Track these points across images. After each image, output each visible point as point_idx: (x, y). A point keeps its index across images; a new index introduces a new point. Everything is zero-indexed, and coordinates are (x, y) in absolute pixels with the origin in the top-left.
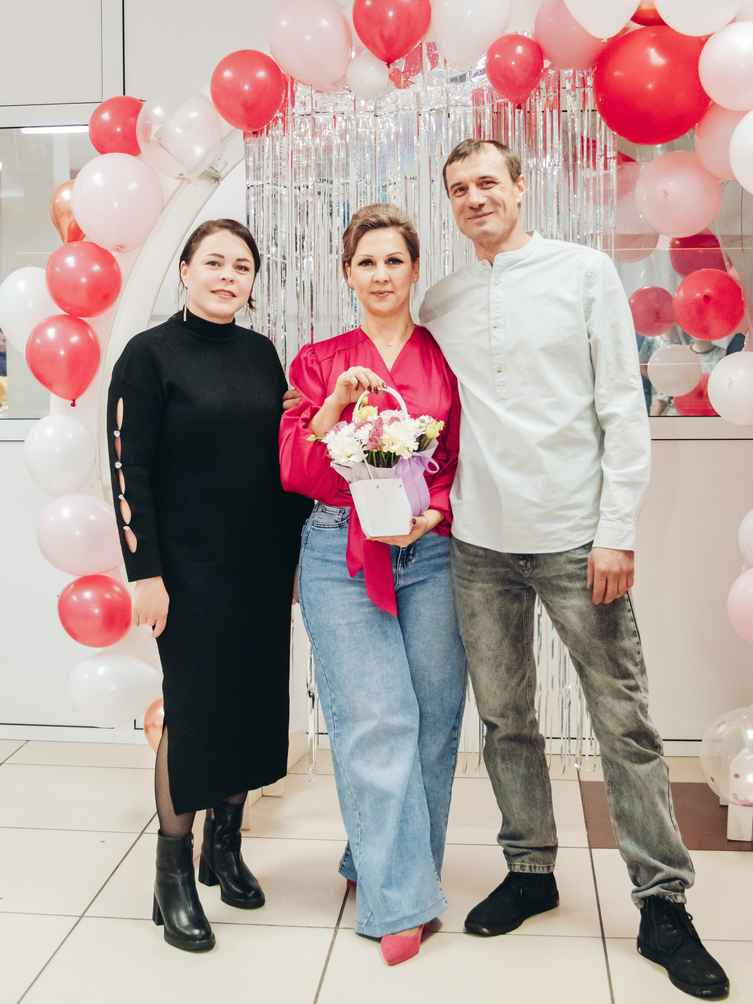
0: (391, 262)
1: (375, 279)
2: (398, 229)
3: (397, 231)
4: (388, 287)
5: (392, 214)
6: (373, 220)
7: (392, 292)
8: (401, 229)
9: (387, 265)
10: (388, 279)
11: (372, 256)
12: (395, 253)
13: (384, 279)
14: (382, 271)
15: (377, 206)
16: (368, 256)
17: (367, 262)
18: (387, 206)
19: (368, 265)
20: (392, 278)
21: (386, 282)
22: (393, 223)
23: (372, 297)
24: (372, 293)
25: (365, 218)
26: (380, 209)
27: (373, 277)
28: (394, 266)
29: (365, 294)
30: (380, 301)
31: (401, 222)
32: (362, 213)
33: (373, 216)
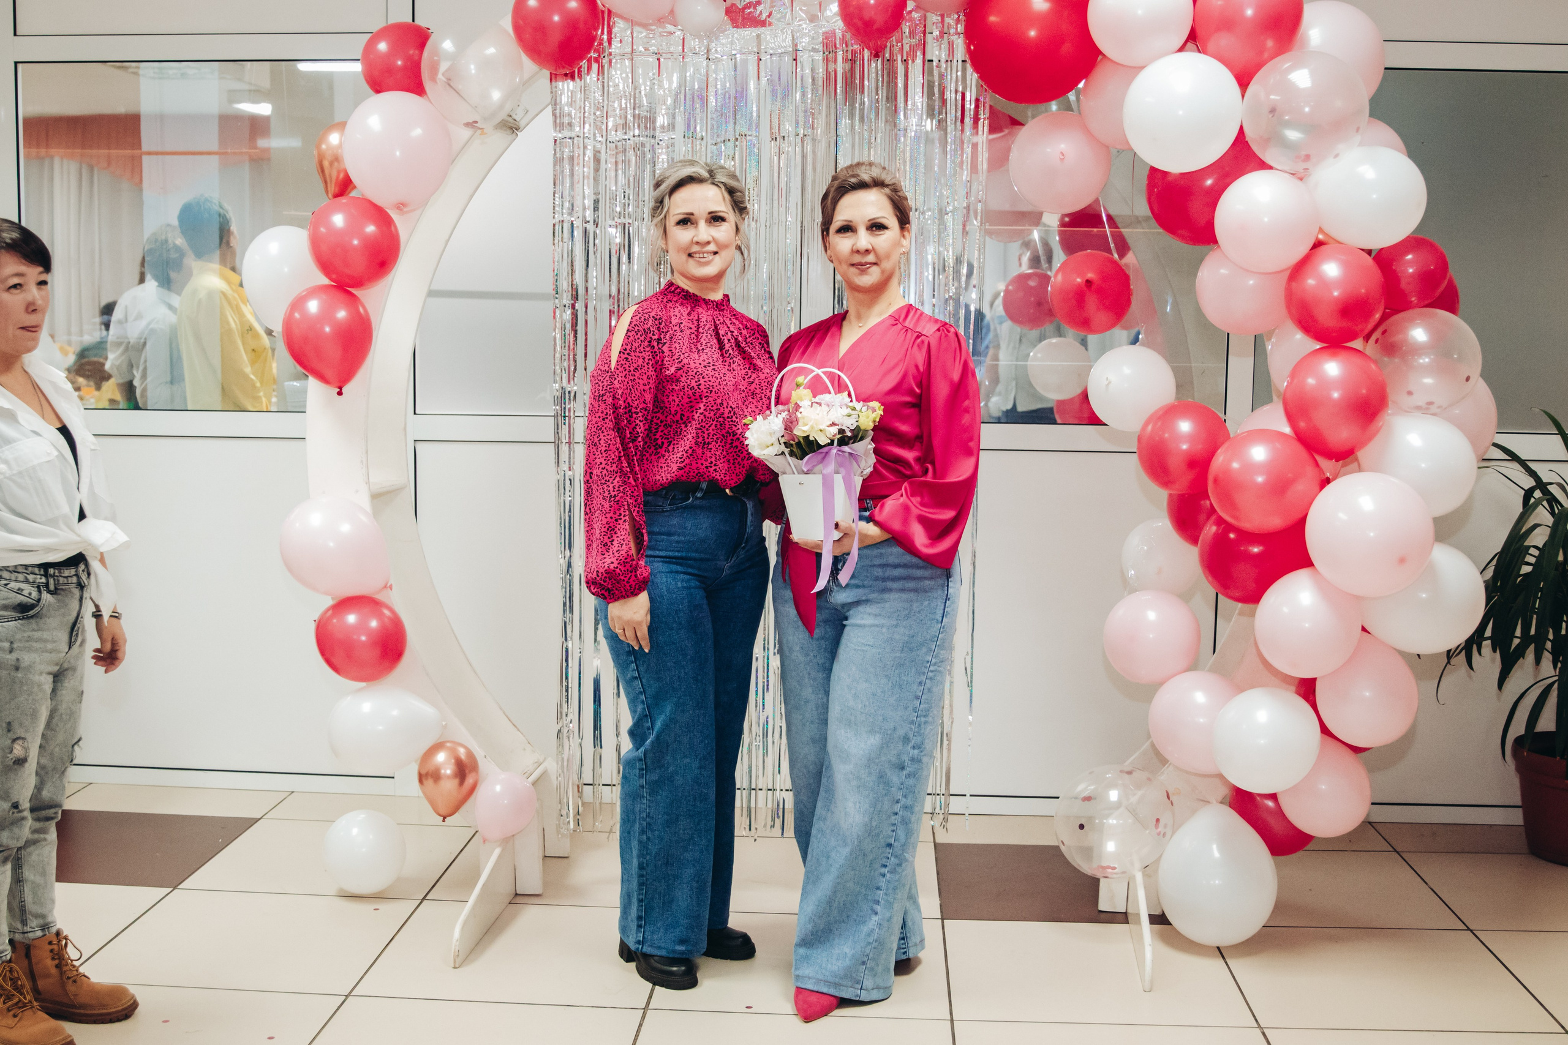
0: (874, 229)
1: (854, 247)
2: (884, 191)
3: (882, 193)
4: (871, 258)
5: (876, 172)
6: (853, 180)
7: (874, 264)
8: (887, 190)
9: (869, 232)
10: (870, 247)
11: (851, 221)
12: (878, 218)
13: (866, 249)
14: (864, 239)
15: (859, 164)
16: (846, 221)
17: (847, 229)
18: (871, 164)
19: (848, 231)
20: (875, 247)
21: (867, 251)
22: (878, 184)
23: (852, 270)
24: (852, 265)
25: (843, 178)
26: (863, 168)
27: (853, 245)
28: (877, 232)
29: (845, 267)
30: (861, 274)
31: (887, 183)
32: (842, 174)
33: (853, 176)
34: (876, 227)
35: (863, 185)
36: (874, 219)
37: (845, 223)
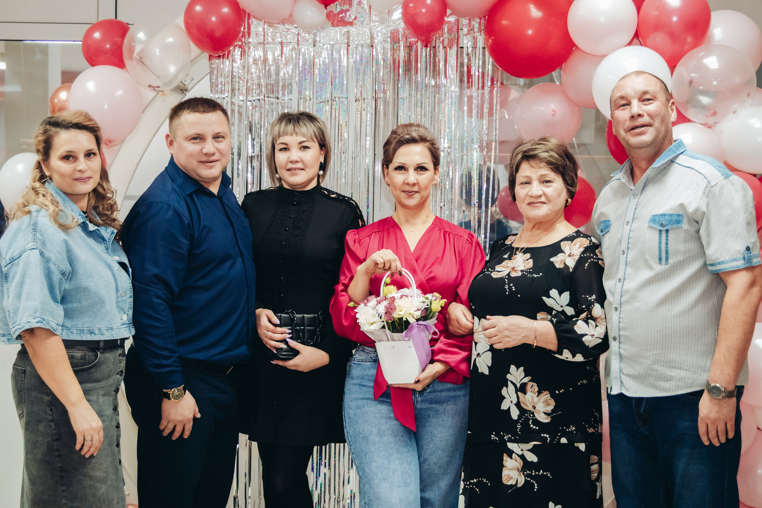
0: (419, 170)
1: (406, 181)
2: (425, 145)
4: (416, 189)
5: (422, 131)
6: (407, 137)
7: (418, 192)
8: (428, 144)
9: (416, 172)
10: (416, 182)
11: (405, 164)
12: (423, 163)
13: (413, 182)
14: (412, 176)
15: (411, 125)
16: (402, 163)
17: (401, 168)
18: (419, 126)
19: (402, 170)
20: (419, 182)
21: (414, 184)
22: (422, 139)
23: (403, 194)
24: (403, 191)
25: (402, 135)
26: (414, 128)
27: (405, 179)
28: (421, 172)
29: (398, 192)
30: (408, 198)
31: (428, 139)
32: (400, 131)
33: (408, 134)
34: (421, 168)
35: (413, 141)
36: (420, 164)
37: (401, 165)
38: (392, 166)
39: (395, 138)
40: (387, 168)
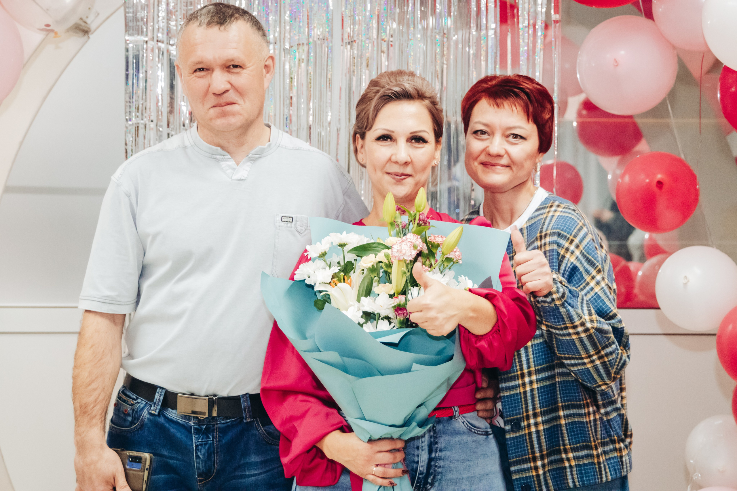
0: (413, 141)
1: (394, 158)
2: (424, 103)
3: (423, 105)
4: (408, 170)
5: (418, 83)
6: (397, 89)
7: (410, 176)
8: (427, 102)
9: (409, 144)
10: (409, 160)
11: (393, 132)
12: (420, 131)
13: (405, 161)
14: (403, 151)
15: (401, 73)
16: (388, 130)
17: (385, 137)
18: (414, 74)
19: (386, 140)
20: (414, 160)
21: (406, 164)
22: (420, 96)
23: (387, 178)
24: (388, 173)
25: (387, 87)
26: (406, 78)
27: (392, 155)
28: (417, 145)
29: (379, 174)
30: (395, 184)
31: (427, 95)
32: (384, 81)
33: (398, 85)
34: (417, 139)
35: (406, 96)
36: (415, 132)
37: (386, 132)
38: (371, 135)
39: (377, 92)
40: (363, 136)
